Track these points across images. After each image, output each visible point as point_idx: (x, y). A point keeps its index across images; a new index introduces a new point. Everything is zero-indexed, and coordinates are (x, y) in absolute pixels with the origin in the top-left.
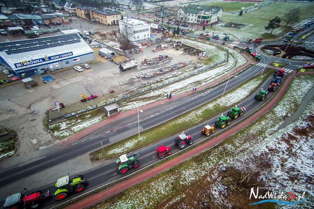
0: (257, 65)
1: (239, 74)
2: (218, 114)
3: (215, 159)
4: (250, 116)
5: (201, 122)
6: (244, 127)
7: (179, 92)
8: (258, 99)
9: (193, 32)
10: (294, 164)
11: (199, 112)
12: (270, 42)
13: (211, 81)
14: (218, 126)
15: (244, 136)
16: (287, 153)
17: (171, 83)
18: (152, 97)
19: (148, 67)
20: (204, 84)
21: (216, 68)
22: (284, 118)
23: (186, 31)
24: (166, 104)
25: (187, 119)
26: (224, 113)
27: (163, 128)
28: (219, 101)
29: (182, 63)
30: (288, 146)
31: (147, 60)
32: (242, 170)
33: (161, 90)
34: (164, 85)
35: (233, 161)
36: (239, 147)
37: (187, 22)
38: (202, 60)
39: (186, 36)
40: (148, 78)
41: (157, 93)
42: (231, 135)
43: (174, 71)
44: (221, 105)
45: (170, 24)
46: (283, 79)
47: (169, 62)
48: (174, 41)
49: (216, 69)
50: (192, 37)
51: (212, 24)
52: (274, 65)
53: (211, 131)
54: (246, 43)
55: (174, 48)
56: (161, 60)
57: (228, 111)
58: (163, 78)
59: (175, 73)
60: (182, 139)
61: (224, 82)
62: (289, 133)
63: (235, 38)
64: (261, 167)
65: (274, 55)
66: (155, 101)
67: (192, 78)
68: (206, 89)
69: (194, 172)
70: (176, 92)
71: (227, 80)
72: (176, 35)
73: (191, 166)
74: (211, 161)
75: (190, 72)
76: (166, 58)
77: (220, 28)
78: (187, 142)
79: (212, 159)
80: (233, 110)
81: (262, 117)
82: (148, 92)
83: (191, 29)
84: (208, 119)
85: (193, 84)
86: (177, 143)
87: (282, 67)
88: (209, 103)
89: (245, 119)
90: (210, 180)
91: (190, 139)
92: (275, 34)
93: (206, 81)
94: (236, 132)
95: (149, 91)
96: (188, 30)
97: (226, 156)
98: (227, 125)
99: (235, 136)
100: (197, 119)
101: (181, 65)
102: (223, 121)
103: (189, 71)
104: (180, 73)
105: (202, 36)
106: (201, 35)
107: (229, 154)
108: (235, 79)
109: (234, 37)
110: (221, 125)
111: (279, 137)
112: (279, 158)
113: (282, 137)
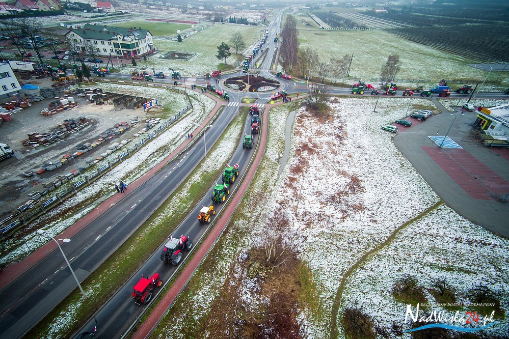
0: (229, 105)
1: (214, 121)
2: (210, 186)
3: (231, 250)
4: (248, 171)
5: (192, 207)
6: (247, 188)
7: (136, 174)
8: (247, 148)
9: (118, 71)
10: (304, 208)
11: (184, 193)
12: (231, 74)
13: (182, 140)
14: (216, 202)
15: (251, 200)
16: (295, 199)
17: (115, 165)
18: (83, 202)
19: (46, 148)
20: (173, 148)
21: (180, 120)
22: (279, 160)
23: (103, 69)
24: (120, 204)
25: (169, 212)
26: (218, 180)
27: (132, 248)
28: (204, 167)
29: (121, 125)
30: (293, 191)
31: (37, 136)
32: (264, 245)
33: (99, 182)
34: (102, 172)
35: (251, 238)
36: (251, 217)
37: (97, 54)
38: (155, 112)
39: (107, 78)
40: (57, 170)
41: (91, 191)
42: (237, 207)
43: (111, 142)
44: (209, 171)
45: (62, 59)
46: (260, 116)
47: (93, 129)
48: (87, 90)
49: (181, 122)
50: (121, 79)
51: (144, 56)
52: (245, 102)
53: (211, 214)
54: (204, 78)
55: (92, 102)
56: (72, 128)
57: (221, 175)
58: (93, 160)
59: (116, 144)
60: (173, 248)
61: (201, 137)
62: (289, 176)
63: (187, 74)
64: (281, 229)
65: (241, 89)
66: (93, 207)
67: (151, 144)
68: (179, 155)
69: (210, 288)
70: (132, 176)
71: (203, 135)
72: (86, 79)
73: (202, 281)
74: (226, 255)
75: (142, 137)
76: (84, 123)
77: (159, 60)
78: (183, 248)
79: (226, 252)
80: (227, 172)
81: (260, 168)
82: (67, 197)
83: (110, 65)
84: (200, 199)
85: (156, 154)
86: (166, 259)
87: (253, 102)
88: (192, 174)
89: (244, 179)
90: (234, 284)
91: (185, 241)
92: (230, 64)
93: (175, 144)
94: (241, 200)
95: (70, 195)
96: (107, 68)
97: (241, 238)
98: (227, 195)
99: (242, 205)
100: (184, 205)
101: (121, 129)
102: (221, 191)
103: (140, 134)
104: (124, 142)
105: (136, 75)
106: (134, 74)
107: (244, 233)
108: (213, 130)
109: (186, 72)
110: (220, 199)
111: (282, 184)
112: (291, 209)
113: (285, 184)
